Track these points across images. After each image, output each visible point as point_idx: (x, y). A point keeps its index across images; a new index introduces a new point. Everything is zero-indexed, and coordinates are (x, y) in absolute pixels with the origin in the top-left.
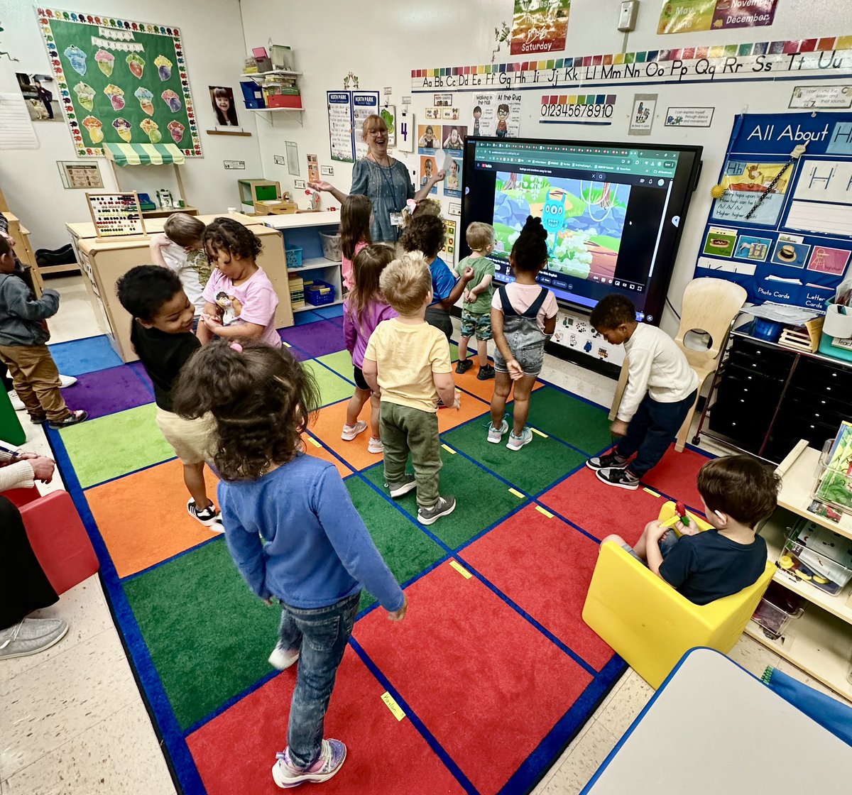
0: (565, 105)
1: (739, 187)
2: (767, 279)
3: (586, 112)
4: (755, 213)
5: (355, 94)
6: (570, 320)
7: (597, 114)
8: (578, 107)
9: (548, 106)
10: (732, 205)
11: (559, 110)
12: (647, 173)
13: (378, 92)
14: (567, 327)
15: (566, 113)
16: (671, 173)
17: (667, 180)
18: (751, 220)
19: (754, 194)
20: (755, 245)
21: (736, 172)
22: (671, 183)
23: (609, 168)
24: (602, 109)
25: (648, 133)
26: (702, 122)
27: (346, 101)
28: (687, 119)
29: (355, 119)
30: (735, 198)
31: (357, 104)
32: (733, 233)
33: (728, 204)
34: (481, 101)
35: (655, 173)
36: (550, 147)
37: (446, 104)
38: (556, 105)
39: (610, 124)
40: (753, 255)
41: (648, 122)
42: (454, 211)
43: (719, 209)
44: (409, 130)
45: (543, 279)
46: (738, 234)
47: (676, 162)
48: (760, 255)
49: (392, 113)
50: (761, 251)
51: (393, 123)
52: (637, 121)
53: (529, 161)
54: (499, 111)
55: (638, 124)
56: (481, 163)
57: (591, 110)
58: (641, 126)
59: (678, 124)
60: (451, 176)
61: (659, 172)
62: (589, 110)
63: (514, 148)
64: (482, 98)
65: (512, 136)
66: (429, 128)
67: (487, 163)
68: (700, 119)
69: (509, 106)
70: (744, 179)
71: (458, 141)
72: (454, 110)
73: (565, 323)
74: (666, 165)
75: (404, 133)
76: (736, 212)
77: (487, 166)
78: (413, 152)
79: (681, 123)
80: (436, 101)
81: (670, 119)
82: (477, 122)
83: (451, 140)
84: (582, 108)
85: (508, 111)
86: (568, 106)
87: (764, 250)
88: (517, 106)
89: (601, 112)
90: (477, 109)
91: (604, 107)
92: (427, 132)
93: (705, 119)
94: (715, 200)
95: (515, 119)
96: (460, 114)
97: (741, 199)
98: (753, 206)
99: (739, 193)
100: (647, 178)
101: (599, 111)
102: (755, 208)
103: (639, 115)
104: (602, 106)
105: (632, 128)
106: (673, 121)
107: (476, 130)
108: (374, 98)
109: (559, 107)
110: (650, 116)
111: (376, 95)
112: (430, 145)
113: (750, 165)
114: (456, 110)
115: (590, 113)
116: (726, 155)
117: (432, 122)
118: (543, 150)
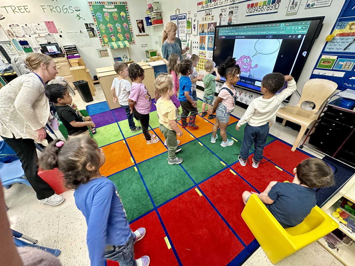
0: (257, 7)
1: (342, 35)
2: (350, 79)
3: (266, 8)
4: (349, 47)
5: (179, 16)
6: (251, 95)
7: (271, 8)
8: (263, 7)
9: (249, 8)
10: (336, 44)
11: (254, 10)
12: (293, 33)
13: (186, 14)
15: (257, 10)
16: (305, 32)
17: (303, 35)
18: (346, 51)
19: (350, 37)
20: (347, 63)
21: (341, 27)
22: (305, 36)
23: (274, 32)
24: (274, 6)
25: (295, 14)
26: (326, 4)
27: (176, 19)
28: (318, 4)
29: (179, 25)
30: (338, 41)
31: (179, 19)
32: (335, 57)
33: (334, 44)
34: (222, 11)
35: (297, 33)
36: (249, 26)
37: (209, 14)
38: (253, 8)
39: (277, 12)
40: (344, 67)
41: (296, 9)
42: (211, 56)
43: (329, 47)
44: (196, 27)
45: (242, 80)
46: (337, 58)
47: (309, 26)
48: (349, 68)
49: (190, 21)
50: (349, 65)
51: (191, 25)
52: (291, 9)
53: (240, 33)
54: (229, 14)
55: (291, 10)
56: (221, 36)
57: (269, 7)
58: (293, 11)
59: (312, 7)
60: (210, 43)
61: (299, 32)
62: (268, 7)
63: (234, 29)
64: (223, 9)
65: (234, 24)
66: (203, 25)
67: (223, 36)
68: (325, 3)
69: (233, 11)
70: (347, 30)
71: (213, 28)
72: (212, 16)
73: (249, 97)
74: (303, 28)
75: (194, 28)
76: (338, 47)
77: (223, 37)
78: (197, 35)
79: (314, 6)
80: (206, 14)
81: (308, 5)
82: (220, 20)
83: (210, 29)
84: (265, 7)
85: (233, 13)
86: (259, 7)
87: (351, 65)
88: (237, 11)
89: (274, 7)
90: (221, 14)
91: (275, 5)
92: (202, 27)
93: (328, 2)
94: (327, 42)
95: (235, 17)
96: (214, 18)
97: (343, 41)
98: (349, 43)
99: (342, 38)
100: (292, 35)
101: (273, 7)
102: (350, 45)
103: (292, 6)
104: (274, 4)
105: (288, 13)
106: (310, 6)
107: (220, 23)
108: (185, 16)
109: (254, 9)
110: (298, 6)
111: (185, 15)
112: (203, 32)
113: (351, 23)
114: (213, 16)
115: (268, 8)
116: (337, 19)
117: (204, 22)
118: (246, 28)
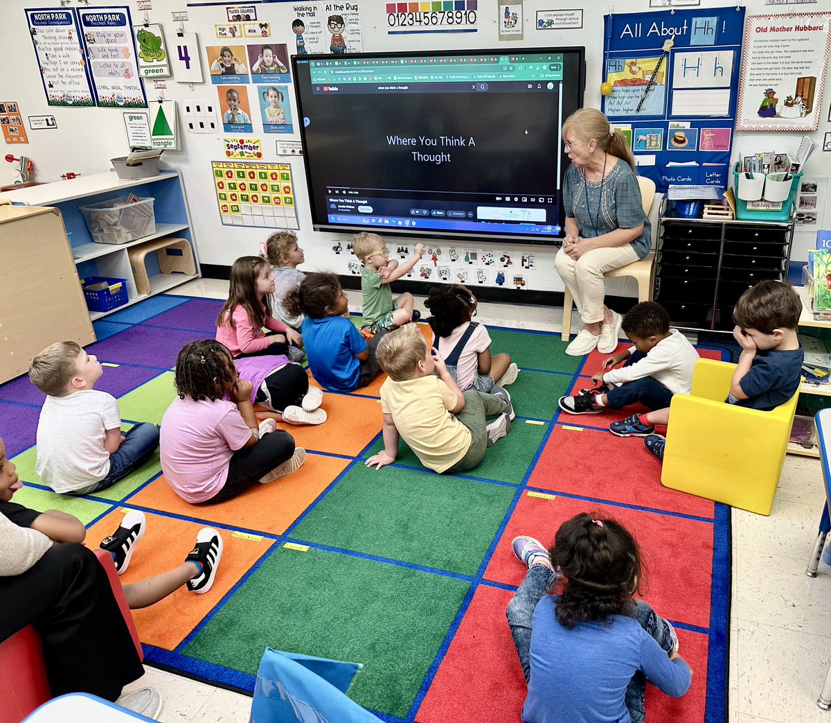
0: (418, 14)
1: (624, 83)
2: (668, 166)
3: (445, 20)
4: (644, 105)
5: (82, 12)
6: (472, 254)
7: (459, 21)
8: (434, 15)
9: (396, 15)
10: (620, 100)
11: (412, 19)
12: (533, 78)
13: (128, 7)
14: (471, 263)
15: (420, 21)
16: (559, 76)
17: (556, 83)
18: (641, 113)
19: (640, 88)
20: (651, 136)
21: (619, 69)
22: (561, 85)
23: (490, 77)
24: (463, 16)
25: (521, 37)
26: (574, 23)
27: (68, 21)
28: (559, 22)
29: (89, 45)
30: (622, 94)
31: (88, 24)
32: (628, 127)
33: (616, 100)
34: (301, 12)
35: (542, 77)
36: (412, 60)
37: (248, 18)
38: (407, 14)
39: (476, 30)
40: (650, 145)
41: (518, 26)
42: (285, 151)
43: (610, 107)
44: (192, 54)
45: (434, 213)
46: (633, 128)
47: (562, 64)
48: (657, 145)
49: (157, 33)
50: (657, 141)
51: (162, 47)
52: (506, 26)
53: (389, 78)
54: (329, 23)
55: (507, 29)
56: (322, 86)
57: (451, 17)
58: (512, 31)
59: (550, 27)
60: (271, 108)
61: (546, 75)
62: (449, 17)
63: (366, 65)
64: (302, 9)
65: (354, 52)
66: (225, 49)
67: (331, 85)
68: (571, 21)
69: (344, 17)
70: (626, 74)
71: (274, 63)
72: (261, 26)
73: (467, 259)
74: (552, 67)
75: (186, 59)
76: (627, 107)
77: (330, 89)
78: (204, 82)
79: (553, 26)
80: (231, 15)
81: (541, 22)
82: (299, 37)
83: (263, 62)
84: (440, 16)
85: (342, 23)
86: (422, 14)
87: (659, 139)
88: (355, 17)
89: (464, 19)
90: (297, 23)
91: (466, 14)
92: (222, 55)
93: (577, 21)
94: (603, 98)
95: (353, 32)
96: (271, 29)
97: (628, 94)
98: (640, 99)
99: (625, 88)
100: (535, 83)
101: (461, 17)
102: (642, 101)
103: (507, 20)
104: (463, 12)
105: (502, 33)
106: (545, 24)
107: (300, 48)
108: (122, 16)
109: (411, 16)
110: (519, 21)
111: (124, 11)
112: (230, 71)
113: (629, 61)
114: (266, 25)
115: (450, 20)
116: (605, 55)
117: (228, 42)
118: (404, 64)
